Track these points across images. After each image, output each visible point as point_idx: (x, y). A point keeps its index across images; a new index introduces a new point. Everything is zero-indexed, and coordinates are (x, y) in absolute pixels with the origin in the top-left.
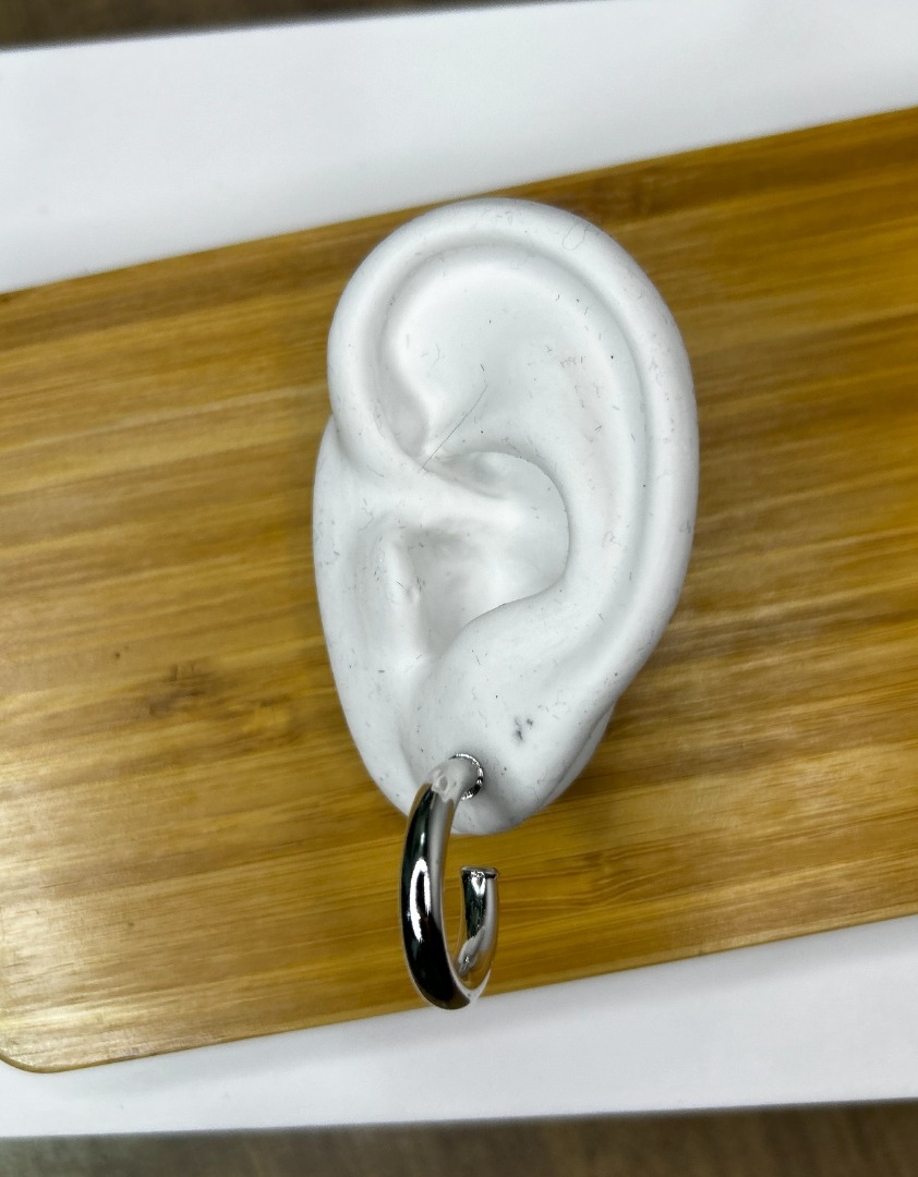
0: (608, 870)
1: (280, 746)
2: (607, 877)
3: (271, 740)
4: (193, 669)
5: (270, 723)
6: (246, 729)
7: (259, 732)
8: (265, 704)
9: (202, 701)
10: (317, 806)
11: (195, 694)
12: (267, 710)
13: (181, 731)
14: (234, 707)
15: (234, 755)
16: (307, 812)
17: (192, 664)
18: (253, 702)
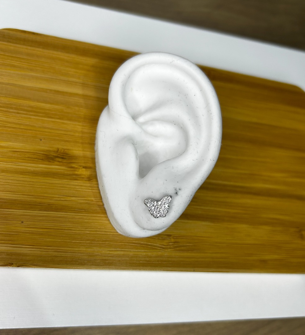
0: (173, 240)
1: (86, 180)
3: (83, 178)
4: (64, 151)
5: (84, 173)
6: (76, 173)
7: (80, 175)
8: (84, 167)
9: (64, 161)
10: (93, 201)
11: (62, 158)
12: (84, 169)
13: (55, 167)
14: (73, 165)
15: (71, 179)
16: (89, 202)
17: (64, 149)
18: (80, 166)
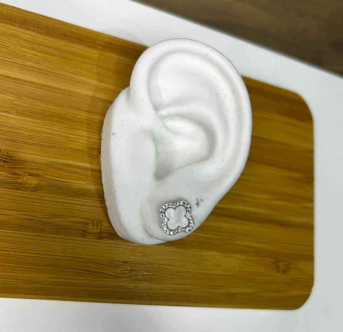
0: (129, 268)
1: (31, 191)
2: (127, 271)
3: (27, 187)
5: (30, 182)
6: (20, 181)
7: (24, 184)
9: (7, 165)
10: (36, 217)
12: (30, 177)
14: (17, 171)
17: (8, 151)
18: (26, 173)
